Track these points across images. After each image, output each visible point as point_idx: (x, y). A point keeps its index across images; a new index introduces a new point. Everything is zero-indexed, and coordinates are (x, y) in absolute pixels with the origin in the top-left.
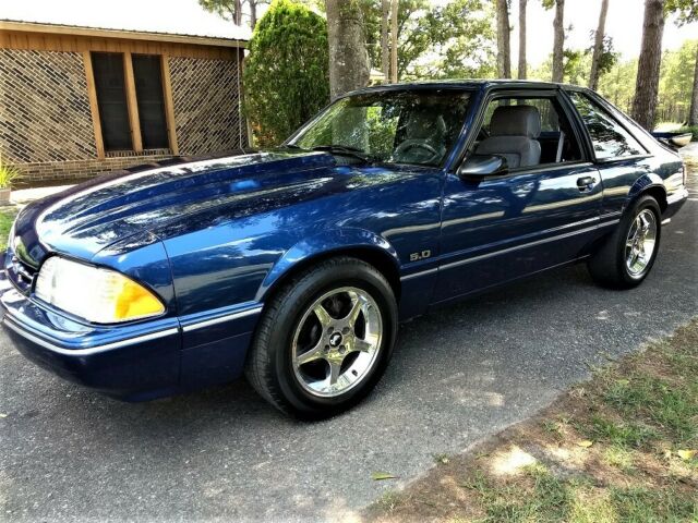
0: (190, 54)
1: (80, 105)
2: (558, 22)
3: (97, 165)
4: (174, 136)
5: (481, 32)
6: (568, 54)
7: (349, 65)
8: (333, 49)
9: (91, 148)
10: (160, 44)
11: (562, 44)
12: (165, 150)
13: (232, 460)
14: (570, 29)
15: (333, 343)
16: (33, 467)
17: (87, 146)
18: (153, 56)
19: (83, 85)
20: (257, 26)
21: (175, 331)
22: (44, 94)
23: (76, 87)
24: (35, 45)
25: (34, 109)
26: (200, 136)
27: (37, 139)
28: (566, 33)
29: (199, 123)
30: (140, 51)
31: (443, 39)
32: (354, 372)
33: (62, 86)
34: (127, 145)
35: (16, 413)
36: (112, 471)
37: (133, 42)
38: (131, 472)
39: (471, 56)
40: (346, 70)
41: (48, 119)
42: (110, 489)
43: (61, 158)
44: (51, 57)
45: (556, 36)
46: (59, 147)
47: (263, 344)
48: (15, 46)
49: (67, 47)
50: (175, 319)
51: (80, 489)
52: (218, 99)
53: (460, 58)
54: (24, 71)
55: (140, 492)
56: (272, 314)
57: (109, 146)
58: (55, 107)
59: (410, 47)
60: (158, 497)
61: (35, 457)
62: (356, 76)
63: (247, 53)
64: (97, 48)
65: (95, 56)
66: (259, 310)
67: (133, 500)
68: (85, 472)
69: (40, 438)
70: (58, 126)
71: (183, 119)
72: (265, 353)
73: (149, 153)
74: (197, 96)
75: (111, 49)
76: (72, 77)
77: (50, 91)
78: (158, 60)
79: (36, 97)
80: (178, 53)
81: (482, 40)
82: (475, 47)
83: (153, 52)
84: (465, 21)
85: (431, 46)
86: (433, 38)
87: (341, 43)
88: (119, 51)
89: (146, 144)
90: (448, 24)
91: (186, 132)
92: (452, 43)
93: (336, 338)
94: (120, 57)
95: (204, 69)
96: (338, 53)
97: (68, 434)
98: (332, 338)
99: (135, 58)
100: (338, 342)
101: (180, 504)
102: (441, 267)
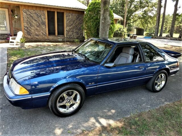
0: (71, 12)
1: (44, 23)
2: (176, 6)
3: (46, 38)
4: (65, 32)
5: (154, 6)
6: (177, 15)
7: (105, 22)
8: (101, 17)
9: (45, 34)
10: (64, 10)
11: (176, 12)
12: (63, 36)
13: (42, 123)
14: (180, 8)
15: (68, 101)
16: (6, 118)
17: (44, 33)
18: (62, 12)
19: (45, 19)
20: (88, 6)
21: (31, 97)
22: (36, 20)
23: (43, 19)
24: (34, 9)
25: (33, 24)
26: (71, 33)
27: (33, 31)
28: (178, 9)
29: (72, 30)
30: (59, 11)
31: (143, 7)
32: (73, 108)
33: (40, 19)
34: (54, 34)
35: (7, 105)
36: (19, 121)
37: (58, 9)
38: (23, 122)
39: (151, 13)
40: (104, 23)
41: (36, 26)
42: (18, 125)
43: (38, 36)
44: (38, 11)
45: (175, 9)
46: (38, 33)
47: (50, 101)
48: (30, 9)
49: (42, 9)
50: (31, 95)
51: (12, 124)
52: (77, 24)
53: (148, 13)
54: (31, 14)
55: (23, 127)
56: (53, 95)
57: (50, 34)
58: (38, 24)
59: (134, 9)
60: (25, 129)
61: (7, 115)
62: (106, 25)
63: (85, 12)
64: (49, 10)
65: (48, 12)
66: (49, 94)
67: (21, 128)
68: (14, 121)
69: (9, 111)
70: (38, 28)
71: (68, 28)
72: (50, 103)
73: (59, 36)
74: (72, 23)
75: (52, 10)
76: (42, 17)
77: (37, 20)
78: (63, 13)
79: (34, 21)
80: (68, 12)
81: (155, 8)
82: (152, 10)
83: (62, 11)
84: (150, 3)
85: (140, 9)
86: (141, 7)
87: (103, 16)
88: (54, 11)
89: (58, 34)
90: (145, 3)
91: (68, 31)
92: (146, 8)
93: (69, 100)
94: (54, 12)
95: (74, 16)
96: (102, 19)
97: (14, 111)
98: (68, 100)
99: (58, 13)
100: (69, 101)
101: (29, 131)
102: (97, 86)
